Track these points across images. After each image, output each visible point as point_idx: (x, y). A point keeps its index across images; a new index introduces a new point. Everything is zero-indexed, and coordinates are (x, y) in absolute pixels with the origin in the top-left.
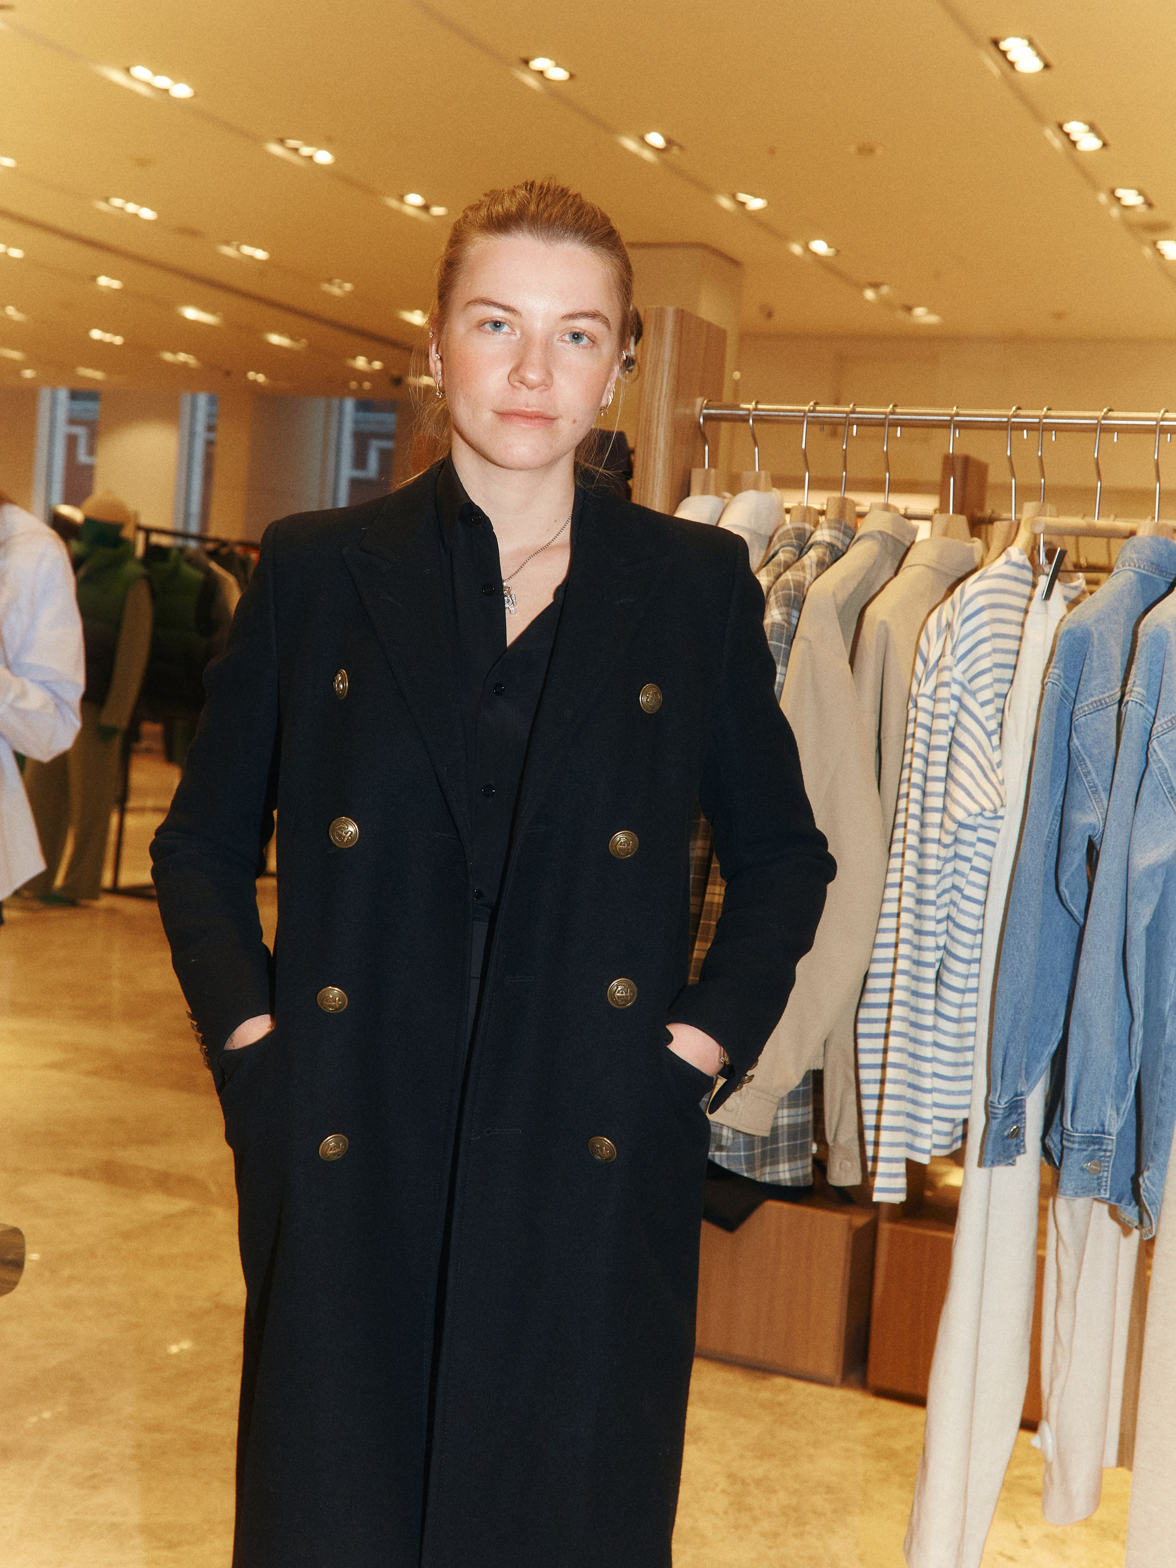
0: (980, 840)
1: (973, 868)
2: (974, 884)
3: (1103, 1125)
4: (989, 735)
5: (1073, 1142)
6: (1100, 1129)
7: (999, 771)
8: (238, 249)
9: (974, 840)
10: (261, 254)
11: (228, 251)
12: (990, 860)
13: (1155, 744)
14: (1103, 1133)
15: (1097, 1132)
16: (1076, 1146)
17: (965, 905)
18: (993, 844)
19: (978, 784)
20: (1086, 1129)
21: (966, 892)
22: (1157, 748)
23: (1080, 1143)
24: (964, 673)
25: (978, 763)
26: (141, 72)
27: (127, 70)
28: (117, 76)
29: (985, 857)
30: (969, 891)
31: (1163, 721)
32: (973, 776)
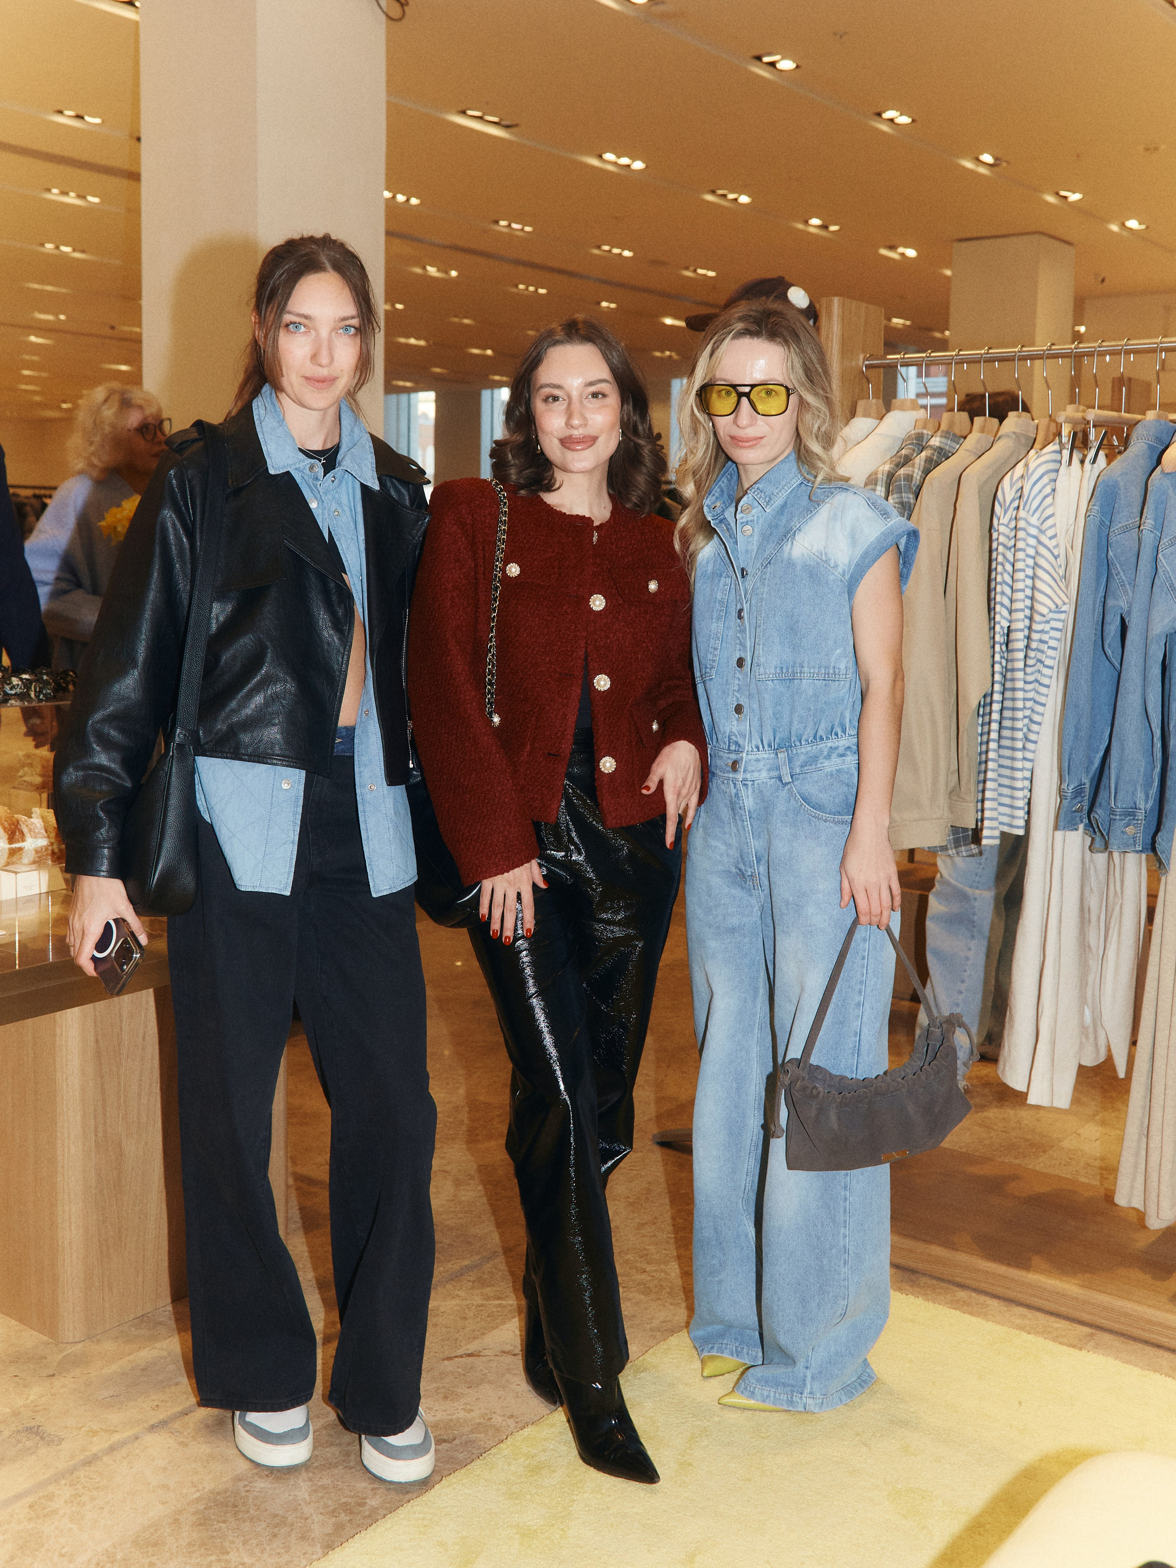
0: (1052, 629)
1: (1049, 647)
3: (1135, 803)
4: (1057, 558)
5: (1118, 816)
6: (1133, 806)
8: (695, 271)
10: (711, 274)
11: (688, 274)
13: (1160, 555)
14: (1135, 808)
15: (1131, 808)
16: (1120, 818)
17: (1046, 671)
18: (1060, 630)
19: (1053, 590)
20: (1124, 807)
21: (1046, 663)
22: (1162, 558)
23: (1122, 816)
24: (1039, 519)
25: (1052, 577)
26: (609, 156)
27: (600, 157)
28: (594, 162)
29: (1056, 639)
31: (1165, 540)
32: (1050, 586)
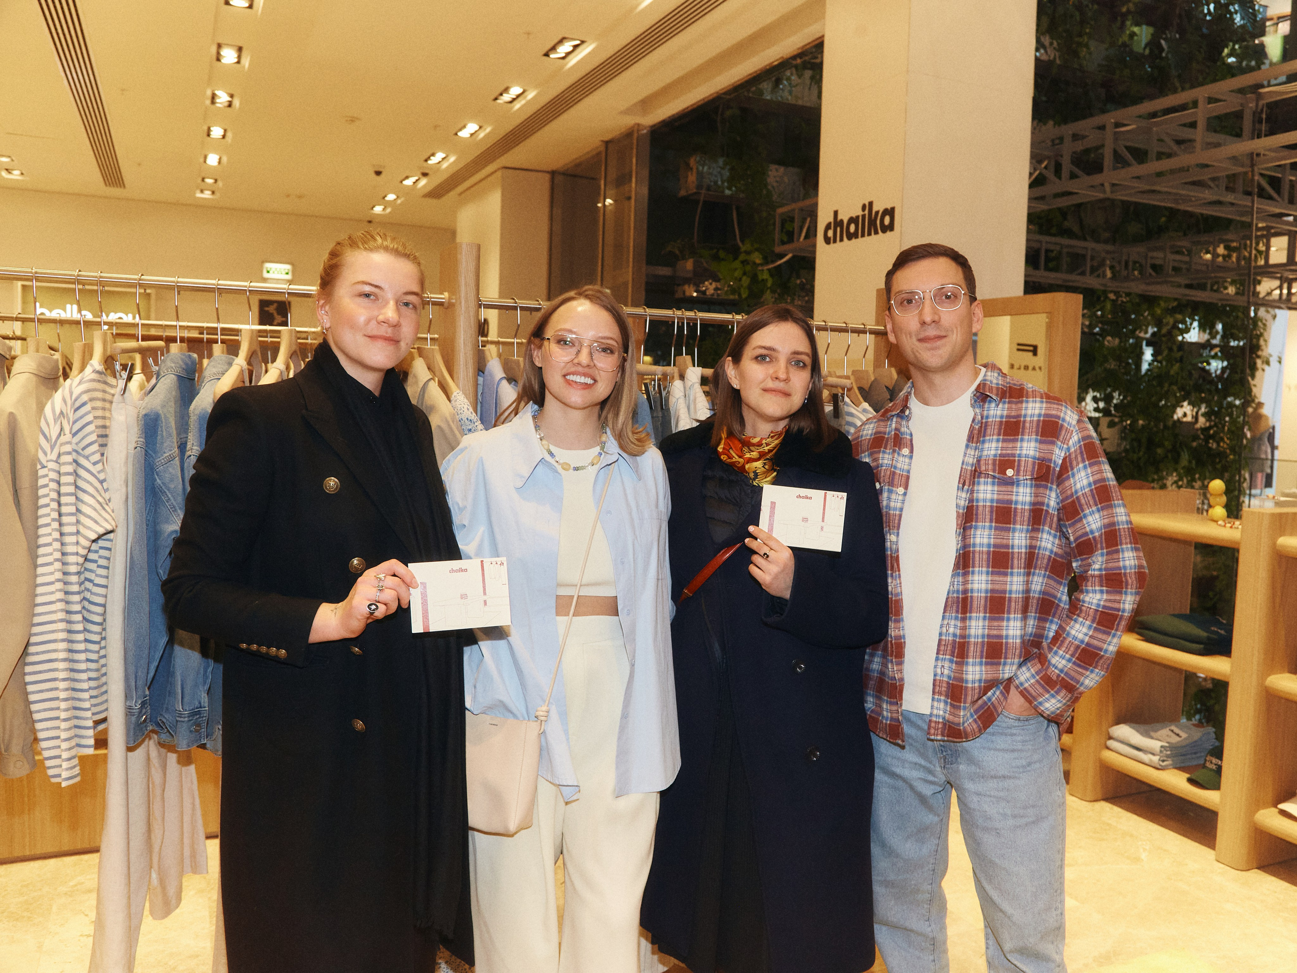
0: (101, 548)
2: (101, 576)
3: (200, 703)
4: (102, 482)
5: (185, 717)
6: (199, 706)
7: (110, 504)
9: (98, 549)
12: (108, 559)
14: (201, 707)
15: (197, 708)
16: (186, 719)
18: (109, 549)
19: (100, 515)
20: (191, 708)
23: (189, 717)
24: (78, 444)
25: (98, 501)
29: (105, 558)
30: (98, 581)
32: (95, 510)
